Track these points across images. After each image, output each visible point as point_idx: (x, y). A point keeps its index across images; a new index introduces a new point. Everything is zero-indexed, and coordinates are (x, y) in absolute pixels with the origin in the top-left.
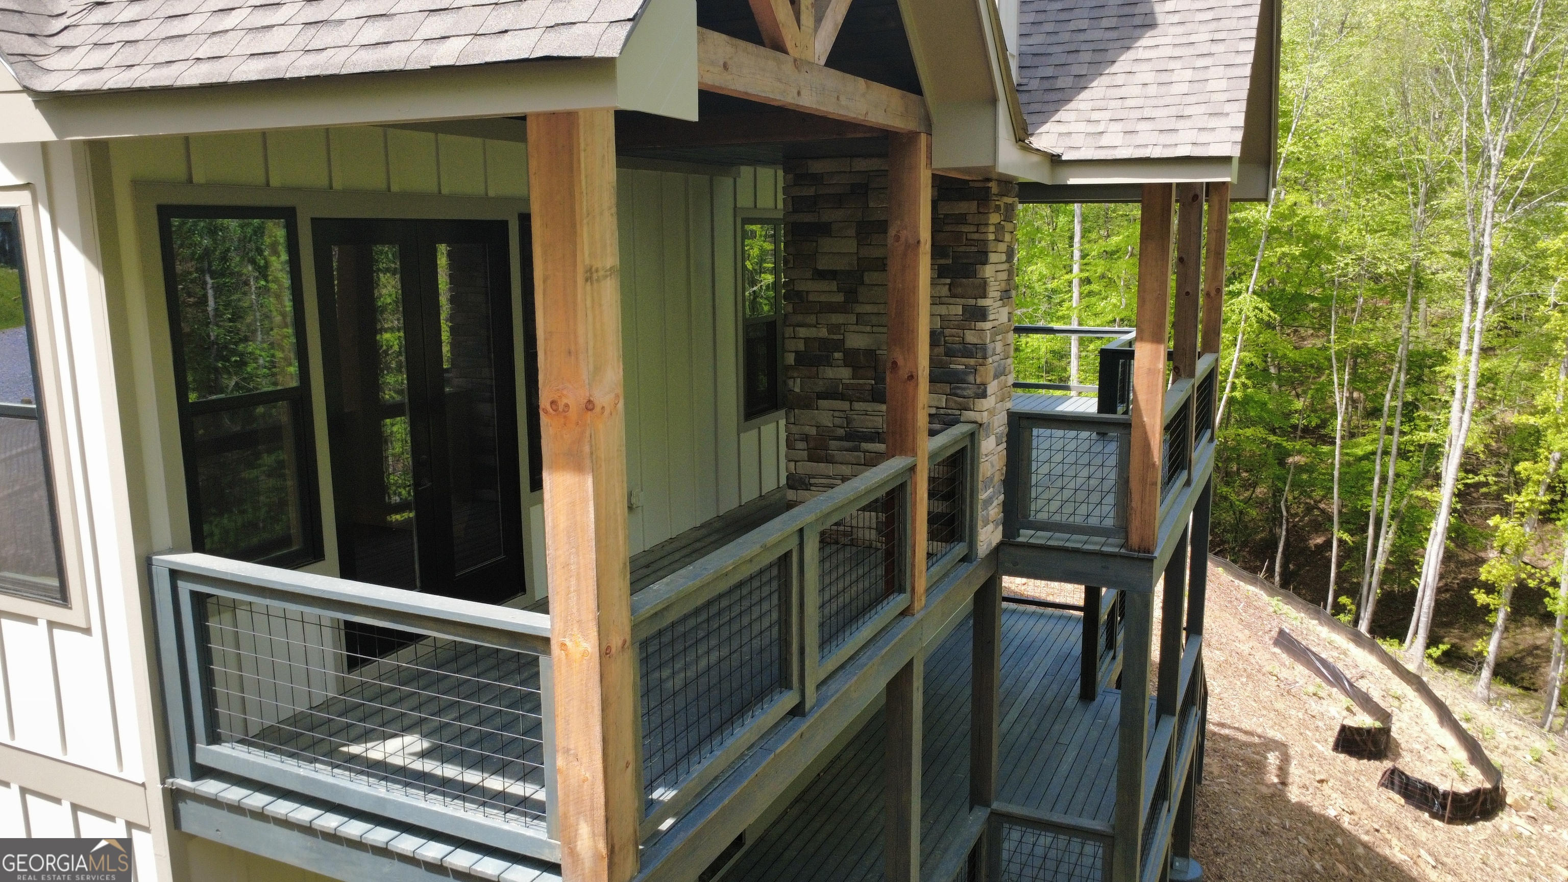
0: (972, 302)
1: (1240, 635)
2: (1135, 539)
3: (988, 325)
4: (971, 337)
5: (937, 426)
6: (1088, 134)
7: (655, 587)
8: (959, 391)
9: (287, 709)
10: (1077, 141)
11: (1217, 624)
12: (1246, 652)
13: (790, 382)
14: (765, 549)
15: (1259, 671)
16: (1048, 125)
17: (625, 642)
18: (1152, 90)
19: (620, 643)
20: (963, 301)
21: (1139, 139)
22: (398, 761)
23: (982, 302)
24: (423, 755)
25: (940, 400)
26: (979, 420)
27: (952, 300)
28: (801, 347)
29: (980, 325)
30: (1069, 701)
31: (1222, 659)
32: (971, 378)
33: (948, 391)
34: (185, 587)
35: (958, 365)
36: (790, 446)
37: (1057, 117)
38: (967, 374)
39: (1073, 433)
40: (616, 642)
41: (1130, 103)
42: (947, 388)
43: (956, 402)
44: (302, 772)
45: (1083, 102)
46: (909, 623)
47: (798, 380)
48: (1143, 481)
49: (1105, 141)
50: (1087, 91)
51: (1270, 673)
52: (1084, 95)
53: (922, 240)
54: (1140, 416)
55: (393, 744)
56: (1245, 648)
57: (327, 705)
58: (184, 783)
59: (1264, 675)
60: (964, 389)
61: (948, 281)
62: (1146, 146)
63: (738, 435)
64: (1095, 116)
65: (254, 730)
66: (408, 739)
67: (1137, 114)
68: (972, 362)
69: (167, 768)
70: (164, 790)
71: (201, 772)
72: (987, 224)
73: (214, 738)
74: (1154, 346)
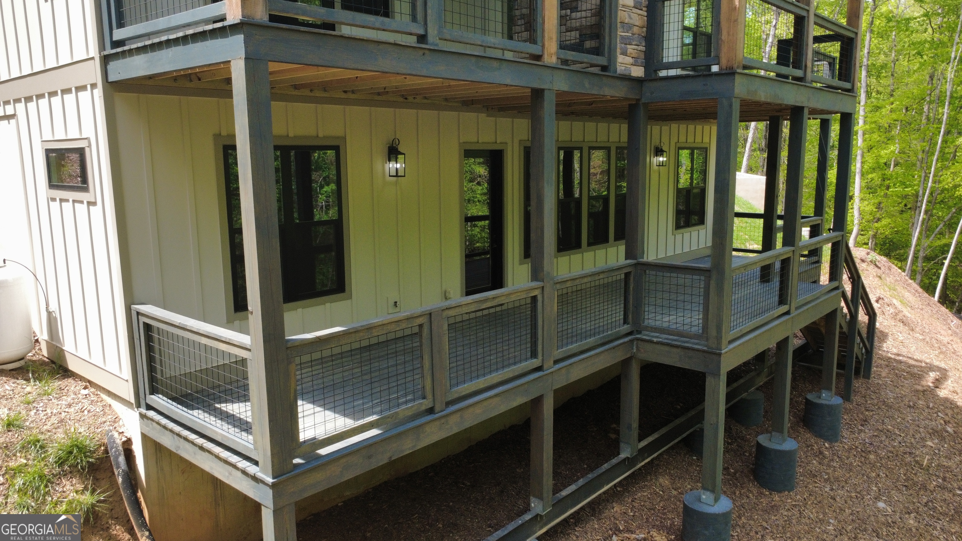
1: (942, 332)
12: (945, 342)
15: (953, 353)
31: (921, 338)
56: (945, 339)
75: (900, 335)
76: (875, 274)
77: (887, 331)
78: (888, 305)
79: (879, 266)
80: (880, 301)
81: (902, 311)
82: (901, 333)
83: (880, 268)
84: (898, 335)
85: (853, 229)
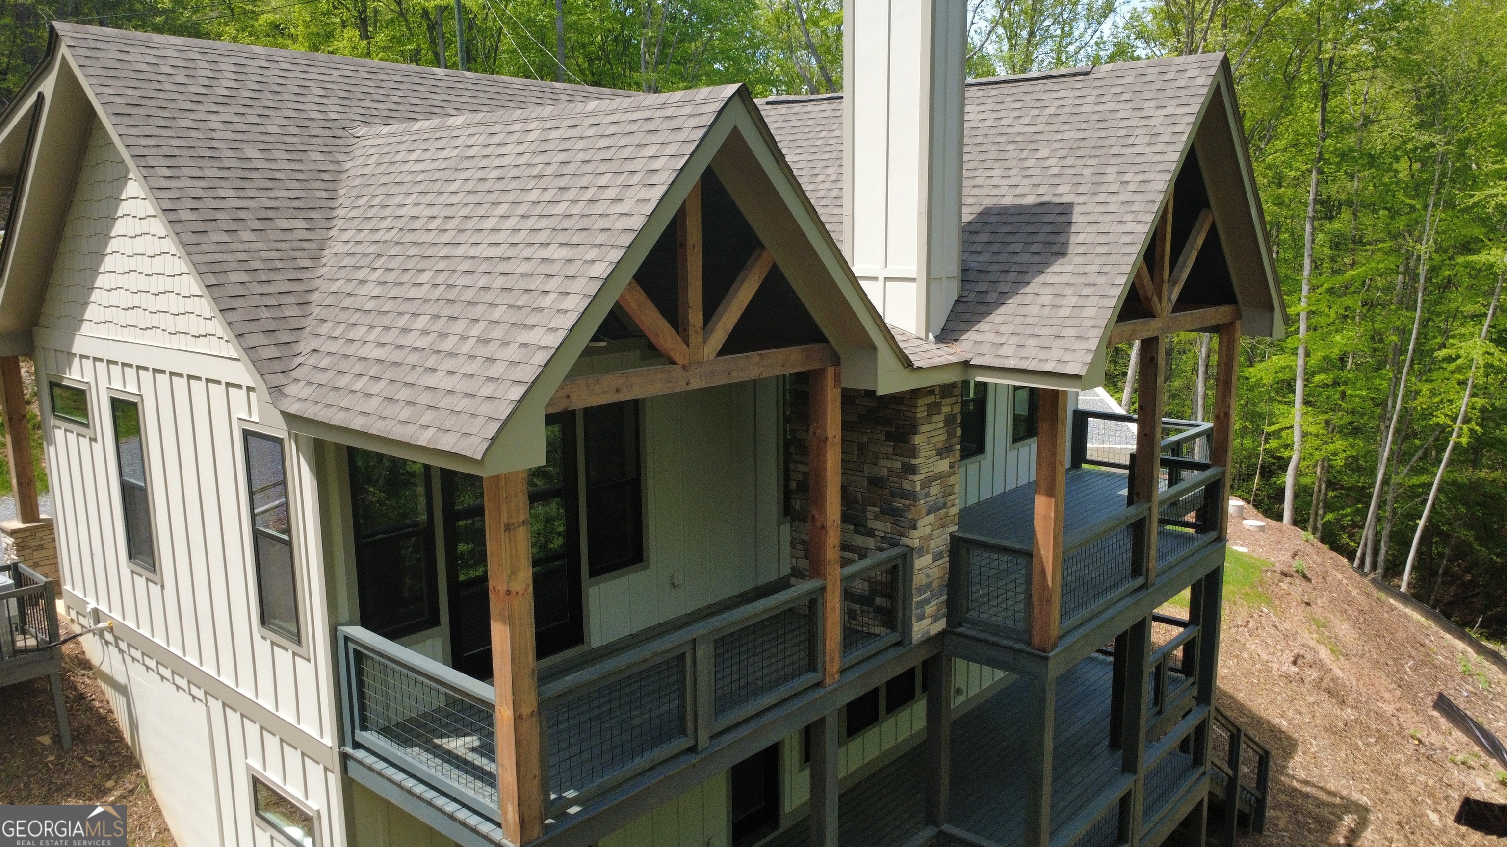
0: (907, 460)
1: (1387, 695)
2: (1036, 641)
3: (917, 478)
4: (906, 485)
5: (885, 545)
6: (993, 344)
7: (567, 678)
8: (899, 523)
9: (409, 714)
10: (985, 348)
11: (1361, 682)
12: (1389, 713)
13: (793, 502)
14: (657, 654)
15: (1398, 733)
16: (970, 333)
17: (533, 711)
18: (1046, 311)
19: (529, 712)
20: (902, 458)
21: (1025, 353)
22: (461, 752)
23: (915, 462)
24: (473, 750)
25: (887, 527)
26: (911, 545)
27: (895, 457)
28: (801, 478)
29: (912, 477)
30: (1098, 747)
31: (1352, 717)
32: (906, 514)
33: (892, 521)
34: (351, 646)
35: (898, 504)
36: (793, 546)
37: (976, 328)
38: (904, 511)
39: (996, 556)
40: (526, 711)
41: (1029, 320)
42: (892, 519)
43: (897, 530)
44: (399, 754)
45: (999, 316)
46: (819, 693)
47: (798, 502)
48: (1041, 598)
49: (1003, 351)
50: (1004, 306)
51: (1413, 737)
52: (1002, 310)
53: (829, 436)
54: (1038, 550)
55: (460, 741)
56: (1389, 709)
57: (439, 710)
58: (349, 750)
59: (1403, 737)
60: (902, 521)
61: (892, 443)
62: (1027, 359)
63: (778, 527)
64: (1003, 329)
65: (381, 727)
66: (468, 739)
67: (1029, 331)
68: (907, 502)
69: (342, 742)
70: (340, 752)
71: (357, 745)
72: (916, 407)
73: (364, 728)
74: (1048, 499)
75: (1314, 742)
76: (1299, 600)
77: (1296, 736)
78: (1311, 666)
79: (1309, 576)
80: (1299, 662)
81: (1331, 669)
82: (1315, 738)
83: (1309, 580)
84: (1311, 743)
85: (1290, 458)
